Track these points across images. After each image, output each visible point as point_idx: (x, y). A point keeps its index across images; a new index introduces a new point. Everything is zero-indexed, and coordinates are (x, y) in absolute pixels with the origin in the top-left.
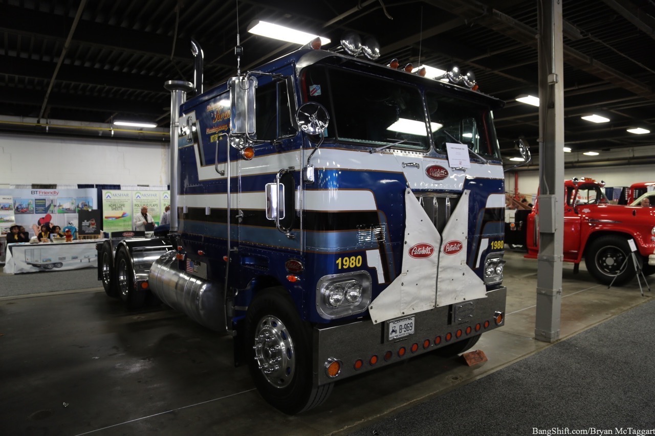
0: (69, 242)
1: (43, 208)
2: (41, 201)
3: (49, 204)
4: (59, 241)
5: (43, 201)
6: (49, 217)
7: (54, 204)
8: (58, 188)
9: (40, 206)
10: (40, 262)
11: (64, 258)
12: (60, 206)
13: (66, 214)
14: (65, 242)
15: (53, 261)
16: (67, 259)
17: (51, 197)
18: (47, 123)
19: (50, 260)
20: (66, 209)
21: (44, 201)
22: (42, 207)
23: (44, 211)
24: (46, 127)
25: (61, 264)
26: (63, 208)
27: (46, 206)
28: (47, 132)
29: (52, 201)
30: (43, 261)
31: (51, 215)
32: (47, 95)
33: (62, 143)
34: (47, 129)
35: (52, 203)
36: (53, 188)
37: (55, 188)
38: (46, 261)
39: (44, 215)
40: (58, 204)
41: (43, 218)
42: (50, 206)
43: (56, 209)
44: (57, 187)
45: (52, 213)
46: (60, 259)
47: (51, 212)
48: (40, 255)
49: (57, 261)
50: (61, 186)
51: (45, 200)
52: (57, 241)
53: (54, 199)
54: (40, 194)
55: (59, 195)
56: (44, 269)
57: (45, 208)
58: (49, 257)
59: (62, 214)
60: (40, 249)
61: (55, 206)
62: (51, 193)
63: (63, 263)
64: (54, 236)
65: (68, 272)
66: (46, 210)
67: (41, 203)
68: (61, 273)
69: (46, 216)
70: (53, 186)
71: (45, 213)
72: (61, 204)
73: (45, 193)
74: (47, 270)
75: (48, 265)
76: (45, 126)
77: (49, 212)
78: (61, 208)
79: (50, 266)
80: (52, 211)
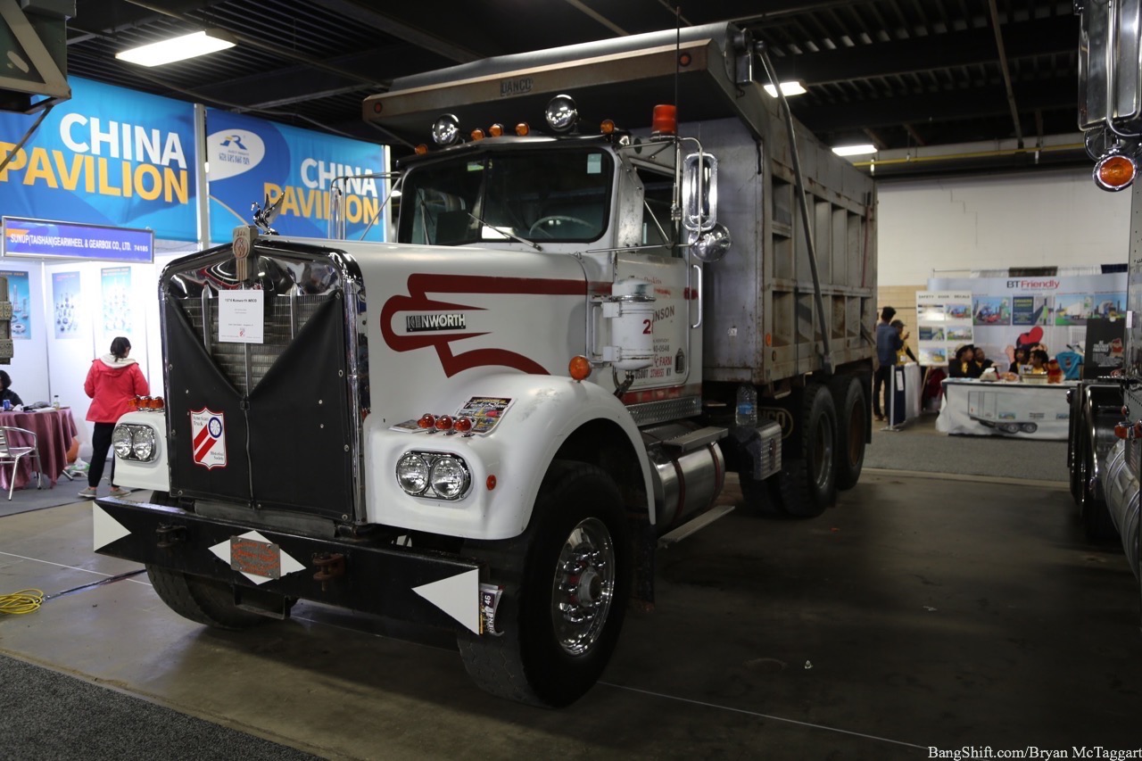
0: (1055, 384)
1: (1027, 314)
2: (1025, 301)
3: (1039, 307)
4: (1032, 380)
5: (1028, 301)
6: (1038, 333)
7: (1050, 305)
8: (1060, 274)
9: (1023, 310)
10: (994, 418)
11: (1041, 415)
12: (1060, 310)
13: (1071, 327)
14: (1045, 382)
15: (1019, 419)
16: (1046, 418)
17: (1045, 293)
18: (1038, 145)
19: (1013, 416)
20: (1073, 317)
21: (1031, 301)
22: (1026, 311)
23: (1029, 319)
24: (1034, 154)
25: (1035, 427)
26: (1066, 315)
27: (1034, 311)
28: (1037, 162)
29: (1046, 300)
30: (1000, 417)
31: (1043, 328)
32: (1009, 92)
33: (1073, 180)
34: (1037, 157)
35: (1045, 304)
36: (1049, 275)
37: (1054, 275)
38: (1005, 417)
39: (1028, 329)
40: (1056, 307)
41: (1027, 334)
42: (1041, 310)
43: (1053, 316)
44: (1058, 273)
45: (1045, 324)
46: (1033, 415)
47: (1043, 323)
48: (996, 404)
49: (1026, 419)
50: (1066, 269)
51: (1032, 298)
52: (1028, 380)
53: (1050, 297)
54: (1024, 287)
55: (1060, 289)
56: (1000, 432)
57: (1032, 315)
58: (1012, 410)
59: (1064, 327)
60: (996, 393)
61: (1051, 310)
62: (1045, 285)
63: (1038, 424)
64: (1026, 370)
65: (1044, 443)
66: (1033, 319)
67: (1024, 303)
68: (1029, 443)
69: (1033, 330)
70: (1050, 271)
71: (1032, 324)
72: (1063, 307)
73: (1033, 285)
74: (1006, 435)
75: (1008, 424)
76: (1032, 151)
77: (1038, 322)
78: (1062, 314)
79: (1012, 428)
80: (1045, 321)
